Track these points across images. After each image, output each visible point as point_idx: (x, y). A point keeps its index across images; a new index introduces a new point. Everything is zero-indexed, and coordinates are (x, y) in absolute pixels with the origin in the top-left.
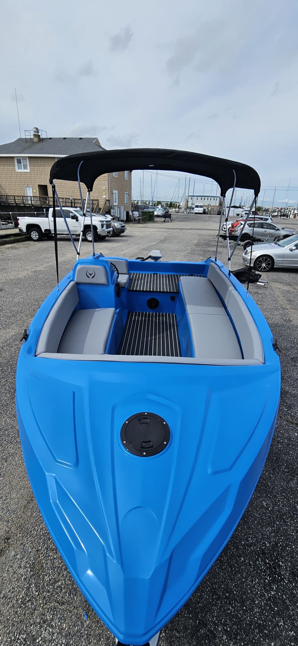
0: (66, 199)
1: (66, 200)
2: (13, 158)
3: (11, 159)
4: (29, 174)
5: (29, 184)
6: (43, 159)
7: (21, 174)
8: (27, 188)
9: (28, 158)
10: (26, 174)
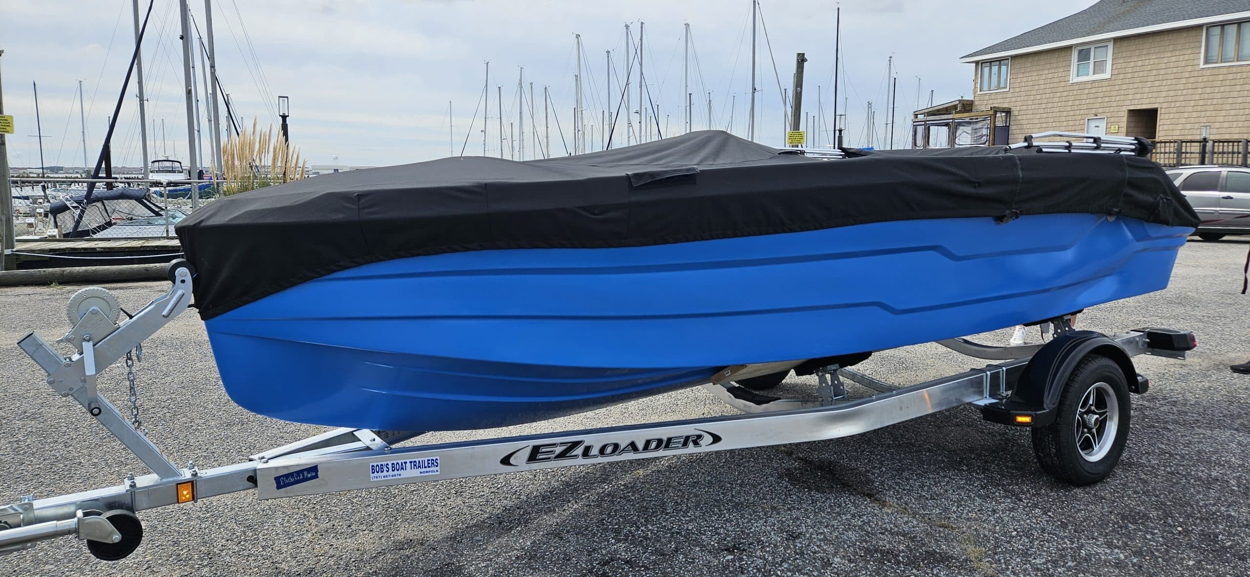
0: (1214, 142)
1: (1213, 146)
2: (1069, 48)
3: (1063, 54)
4: (1106, 83)
5: (1100, 110)
6: (1158, 38)
7: (1082, 86)
8: (1090, 121)
9: (1112, 42)
10: (1096, 85)
